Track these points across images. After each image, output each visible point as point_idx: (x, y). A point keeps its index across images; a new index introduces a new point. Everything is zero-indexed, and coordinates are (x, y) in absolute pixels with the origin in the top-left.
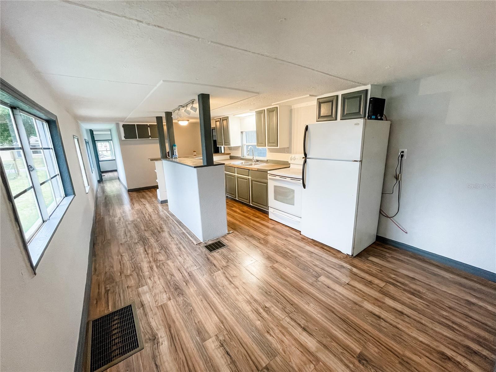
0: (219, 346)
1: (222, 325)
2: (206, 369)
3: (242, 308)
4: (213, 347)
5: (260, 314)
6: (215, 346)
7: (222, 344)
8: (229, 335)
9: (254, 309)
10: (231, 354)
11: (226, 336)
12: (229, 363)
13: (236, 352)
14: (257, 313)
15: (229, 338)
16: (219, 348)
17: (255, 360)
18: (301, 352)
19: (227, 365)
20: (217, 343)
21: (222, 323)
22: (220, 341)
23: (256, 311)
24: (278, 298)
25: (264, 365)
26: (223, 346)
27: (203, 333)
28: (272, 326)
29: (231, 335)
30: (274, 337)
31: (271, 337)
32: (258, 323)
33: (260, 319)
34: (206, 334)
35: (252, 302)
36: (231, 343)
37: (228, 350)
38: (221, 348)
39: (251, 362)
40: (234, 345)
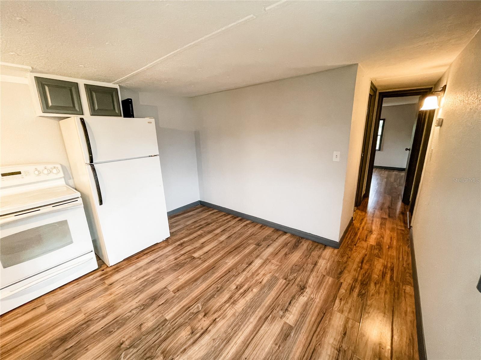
0: (288, 312)
1: (269, 318)
2: (309, 314)
3: (244, 306)
4: (292, 316)
5: (245, 291)
6: (290, 315)
7: (286, 310)
8: (276, 308)
9: (241, 297)
10: (289, 301)
11: (277, 310)
12: (295, 300)
13: (286, 298)
14: (245, 293)
15: (278, 307)
16: (290, 312)
17: (285, 286)
18: (266, 265)
19: (298, 301)
20: (287, 314)
21: (267, 318)
22: (284, 313)
23: (244, 294)
24: (224, 281)
25: (284, 281)
26: (287, 309)
27: (285, 332)
28: (254, 281)
29: (275, 306)
30: (263, 279)
31: (264, 281)
32: (255, 290)
33: (251, 290)
34: (285, 328)
35: (233, 300)
36: (281, 304)
37: (288, 304)
38: (289, 309)
39: (287, 288)
40: (282, 301)
